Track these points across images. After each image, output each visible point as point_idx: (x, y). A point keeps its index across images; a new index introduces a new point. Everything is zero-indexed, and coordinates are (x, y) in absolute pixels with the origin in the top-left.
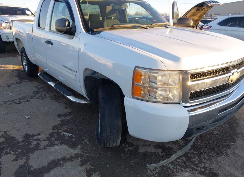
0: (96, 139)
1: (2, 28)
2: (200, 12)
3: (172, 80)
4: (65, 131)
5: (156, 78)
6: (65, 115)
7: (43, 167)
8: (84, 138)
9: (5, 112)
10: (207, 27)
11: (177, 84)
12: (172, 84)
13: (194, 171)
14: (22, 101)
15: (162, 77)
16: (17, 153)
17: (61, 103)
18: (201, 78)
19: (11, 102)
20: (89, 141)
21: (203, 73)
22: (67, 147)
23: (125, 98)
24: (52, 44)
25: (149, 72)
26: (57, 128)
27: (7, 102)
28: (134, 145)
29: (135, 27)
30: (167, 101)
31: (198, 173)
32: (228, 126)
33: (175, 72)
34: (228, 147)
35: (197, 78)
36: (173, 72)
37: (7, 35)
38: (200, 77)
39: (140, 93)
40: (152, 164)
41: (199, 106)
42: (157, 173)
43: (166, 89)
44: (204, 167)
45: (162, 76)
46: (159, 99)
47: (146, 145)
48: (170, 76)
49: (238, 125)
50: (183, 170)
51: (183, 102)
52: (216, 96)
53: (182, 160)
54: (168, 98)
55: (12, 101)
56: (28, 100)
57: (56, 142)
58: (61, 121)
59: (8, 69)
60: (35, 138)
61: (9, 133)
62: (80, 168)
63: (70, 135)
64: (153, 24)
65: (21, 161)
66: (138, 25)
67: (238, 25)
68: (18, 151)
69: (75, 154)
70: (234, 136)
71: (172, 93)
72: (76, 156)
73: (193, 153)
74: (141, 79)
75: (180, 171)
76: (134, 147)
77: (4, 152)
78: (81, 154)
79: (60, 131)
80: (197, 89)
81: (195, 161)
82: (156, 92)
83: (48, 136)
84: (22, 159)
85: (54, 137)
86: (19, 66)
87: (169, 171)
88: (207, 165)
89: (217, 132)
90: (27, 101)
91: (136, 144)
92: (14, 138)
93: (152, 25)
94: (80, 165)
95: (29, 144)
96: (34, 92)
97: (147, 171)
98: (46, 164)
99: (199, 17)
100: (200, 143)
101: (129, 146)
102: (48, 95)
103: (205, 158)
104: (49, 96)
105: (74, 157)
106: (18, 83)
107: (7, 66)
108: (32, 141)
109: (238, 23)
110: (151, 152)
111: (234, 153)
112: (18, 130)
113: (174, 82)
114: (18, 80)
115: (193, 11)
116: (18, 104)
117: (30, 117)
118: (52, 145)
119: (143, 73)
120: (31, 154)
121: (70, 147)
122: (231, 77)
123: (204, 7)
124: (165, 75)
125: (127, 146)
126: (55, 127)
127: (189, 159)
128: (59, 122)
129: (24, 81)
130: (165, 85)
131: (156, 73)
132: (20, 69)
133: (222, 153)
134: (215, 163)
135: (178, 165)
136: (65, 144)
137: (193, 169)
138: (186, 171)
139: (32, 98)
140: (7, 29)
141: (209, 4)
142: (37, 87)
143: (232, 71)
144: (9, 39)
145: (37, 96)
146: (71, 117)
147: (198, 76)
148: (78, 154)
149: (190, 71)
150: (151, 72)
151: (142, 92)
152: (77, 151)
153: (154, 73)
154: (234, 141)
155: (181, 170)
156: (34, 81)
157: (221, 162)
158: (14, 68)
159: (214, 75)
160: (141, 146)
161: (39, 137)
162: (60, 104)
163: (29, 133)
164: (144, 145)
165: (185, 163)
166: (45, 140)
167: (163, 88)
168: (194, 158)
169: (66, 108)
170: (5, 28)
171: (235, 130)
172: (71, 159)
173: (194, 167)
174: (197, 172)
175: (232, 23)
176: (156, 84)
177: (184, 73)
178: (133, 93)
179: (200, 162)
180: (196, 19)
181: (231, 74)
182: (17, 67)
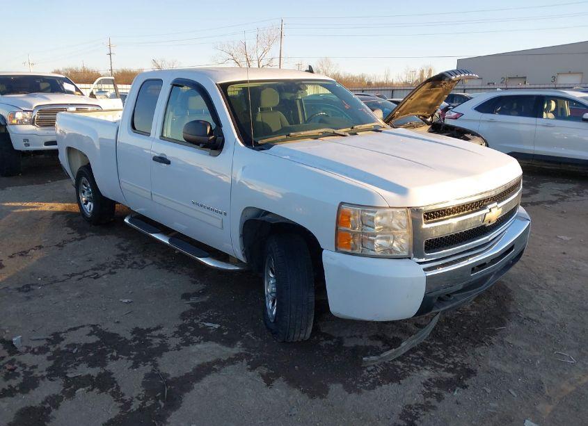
0: (266, 331)
1: (15, 121)
2: (436, 91)
3: (398, 222)
4: (206, 321)
5: (372, 219)
6: (197, 294)
7: (187, 375)
8: (243, 330)
9: (76, 294)
10: (453, 114)
11: (406, 228)
12: (398, 227)
13: (438, 369)
14: (100, 272)
15: (382, 218)
16: (132, 357)
17: (179, 274)
18: (441, 218)
19: (81, 276)
20: (253, 335)
21: (449, 209)
22: (217, 345)
23: (324, 252)
24: (168, 162)
25: (362, 210)
26: (189, 316)
27: (73, 275)
28: (335, 338)
29: (326, 135)
30: (389, 255)
31: (444, 371)
32: (494, 302)
33: (401, 210)
34: (494, 333)
35: (434, 218)
36: (398, 211)
37: (27, 137)
38: (439, 216)
39: (349, 244)
40: (371, 357)
41: (440, 263)
42: (378, 374)
43: (388, 236)
44: (453, 363)
45: (382, 216)
46: (378, 252)
47: (355, 336)
48: (393, 216)
49: (511, 300)
50: (420, 368)
51: (415, 256)
52: (466, 247)
53: (418, 354)
54: (391, 250)
55: (80, 274)
56: (113, 271)
57: (195, 339)
58: (192, 304)
59: (41, 212)
60: (155, 333)
61: (104, 328)
62: (250, 374)
63: (217, 326)
64: (355, 127)
65: (147, 368)
66: (331, 131)
67: (516, 110)
68: (132, 354)
69: (236, 355)
70: (503, 317)
71: (398, 242)
72: (239, 357)
73: (435, 345)
74: (349, 221)
75: (415, 370)
76: (335, 340)
77: (109, 356)
78: (246, 354)
79: (196, 321)
80: (435, 235)
81: (439, 355)
82: (373, 242)
83: (176, 329)
84: (145, 365)
85: (189, 330)
86: (63, 204)
87: (399, 370)
88: (458, 359)
89: (475, 312)
90: (111, 273)
91: (337, 336)
92: (114, 336)
93: (352, 128)
94: (248, 369)
95: (148, 343)
96: (118, 256)
97: (363, 373)
98: (191, 370)
99: (436, 98)
100: (447, 329)
101: (326, 340)
102: (148, 261)
103: (455, 351)
104: (151, 262)
105: (235, 359)
106: (76, 239)
107: (35, 204)
108: (150, 338)
109: (515, 105)
110: (366, 346)
111: (502, 342)
112: (118, 322)
113: (400, 224)
114: (73, 233)
115: (424, 88)
116: (95, 278)
117: (130, 300)
118: (188, 343)
119: (352, 212)
120: (158, 358)
121: (224, 345)
122: (487, 215)
123: (444, 82)
124: (386, 214)
125: (322, 339)
126: (184, 316)
127: (428, 353)
128: (188, 307)
129: (87, 234)
130: (387, 230)
131: (372, 212)
132: (67, 210)
133: (483, 342)
134: (471, 357)
135: (411, 362)
136: (213, 341)
137: (435, 366)
138: (426, 369)
139: (117, 267)
140: (27, 124)
141: (453, 78)
142: (119, 246)
143: (489, 207)
144: (29, 145)
145: (127, 263)
146: (208, 297)
147: (436, 215)
148: (241, 353)
149: (423, 208)
150: (365, 211)
151: (352, 242)
152: (238, 349)
153: (368, 212)
154: (503, 323)
155: (417, 368)
156: (108, 234)
157: (480, 355)
158: (54, 209)
159: (466, 212)
160: (347, 337)
161: (161, 332)
162: (180, 276)
163: (140, 326)
164: (351, 337)
165: (423, 359)
166: (173, 336)
167: (384, 234)
168: (437, 351)
169: (194, 283)
170: (21, 122)
171: (505, 307)
172: (231, 361)
173: (438, 364)
174: (443, 369)
175: (504, 107)
176: (374, 228)
177: (416, 211)
178: (336, 245)
179: (448, 356)
180: (431, 102)
181: (487, 210)
182: (59, 207)
